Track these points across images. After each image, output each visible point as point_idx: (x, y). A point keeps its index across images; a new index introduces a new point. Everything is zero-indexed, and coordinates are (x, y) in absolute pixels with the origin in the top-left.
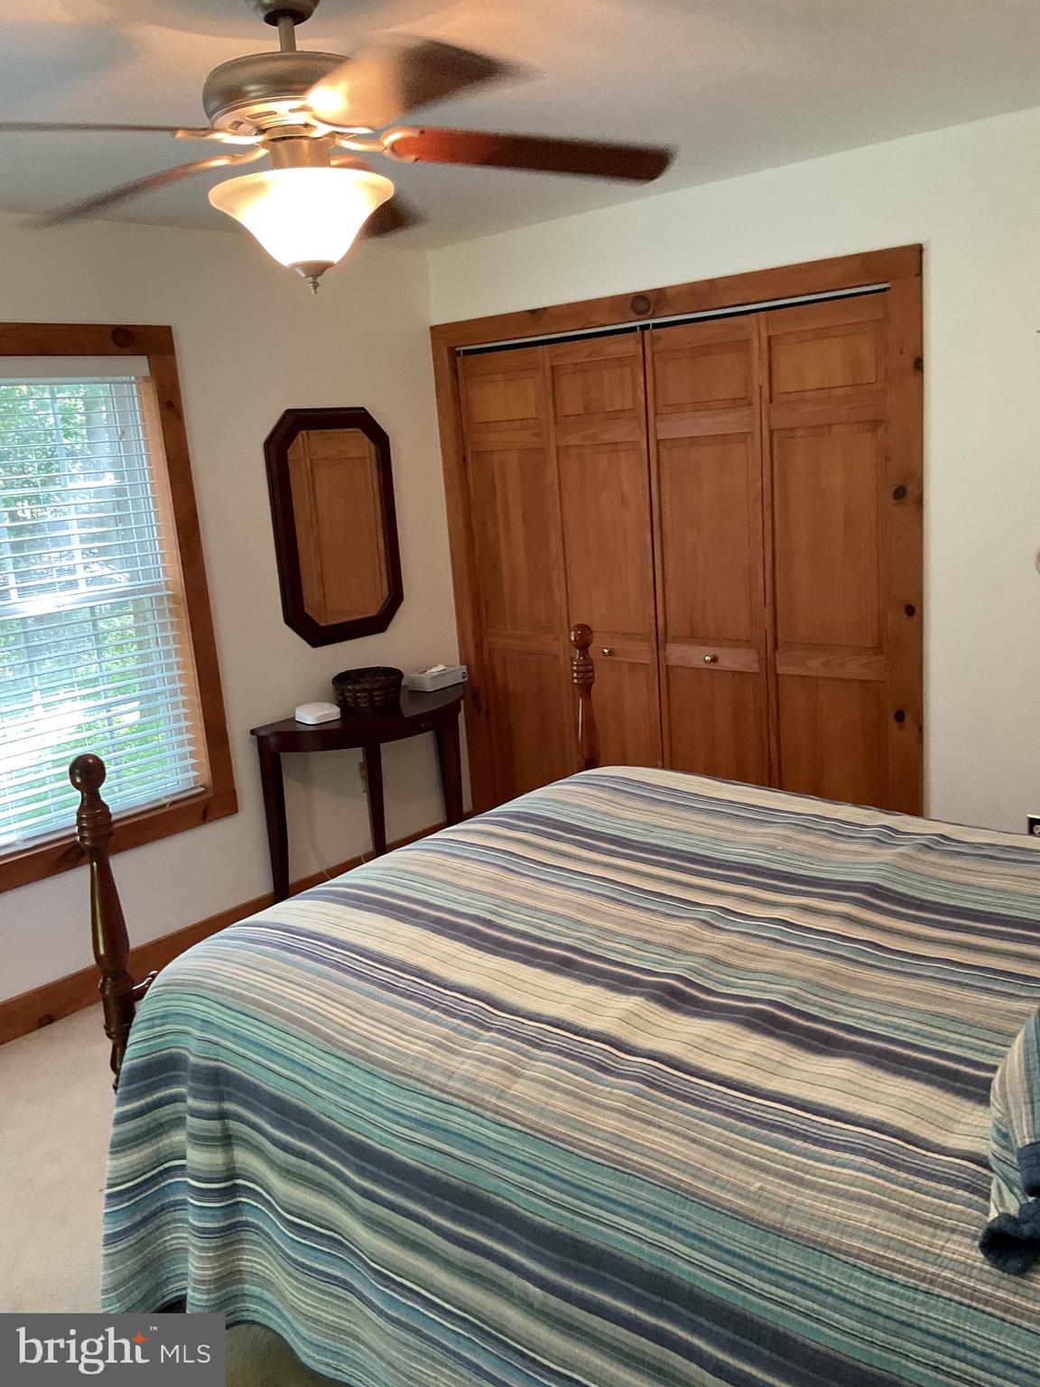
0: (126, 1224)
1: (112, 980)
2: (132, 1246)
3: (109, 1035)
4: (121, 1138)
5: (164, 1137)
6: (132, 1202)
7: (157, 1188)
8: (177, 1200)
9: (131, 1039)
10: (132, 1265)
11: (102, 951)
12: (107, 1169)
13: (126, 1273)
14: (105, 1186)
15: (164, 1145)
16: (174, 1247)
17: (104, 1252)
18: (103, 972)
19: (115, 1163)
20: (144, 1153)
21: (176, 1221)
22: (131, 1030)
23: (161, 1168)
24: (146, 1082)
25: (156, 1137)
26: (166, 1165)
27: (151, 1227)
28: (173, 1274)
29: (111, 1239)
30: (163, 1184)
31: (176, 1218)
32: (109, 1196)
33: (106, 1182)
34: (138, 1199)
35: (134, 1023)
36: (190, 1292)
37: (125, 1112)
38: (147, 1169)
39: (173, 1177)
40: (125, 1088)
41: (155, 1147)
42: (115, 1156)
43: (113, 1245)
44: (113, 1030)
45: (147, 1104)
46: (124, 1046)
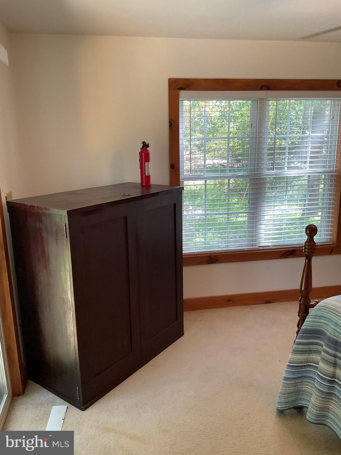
0: (292, 376)
1: (304, 299)
2: (292, 384)
3: (299, 316)
4: (297, 349)
5: (311, 354)
6: (296, 370)
7: (305, 369)
8: (310, 376)
9: (306, 320)
10: (291, 389)
11: (303, 289)
12: (290, 357)
13: (289, 391)
14: (288, 362)
15: (310, 357)
16: (306, 390)
17: (282, 381)
18: (302, 296)
19: (292, 356)
20: (304, 357)
21: (308, 382)
22: (307, 317)
23: (307, 364)
24: (309, 335)
25: (309, 353)
26: (309, 364)
27: (300, 381)
28: (303, 398)
29: (286, 379)
30: (307, 369)
31: (308, 381)
32: (289, 365)
33: (288, 361)
34: (298, 370)
35: (308, 315)
36: (310, 407)
37: (300, 342)
38: (303, 362)
39: (310, 368)
40: (302, 335)
41: (307, 357)
42: (293, 354)
43: (287, 381)
44: (300, 314)
45: (308, 342)
46: (303, 321)
